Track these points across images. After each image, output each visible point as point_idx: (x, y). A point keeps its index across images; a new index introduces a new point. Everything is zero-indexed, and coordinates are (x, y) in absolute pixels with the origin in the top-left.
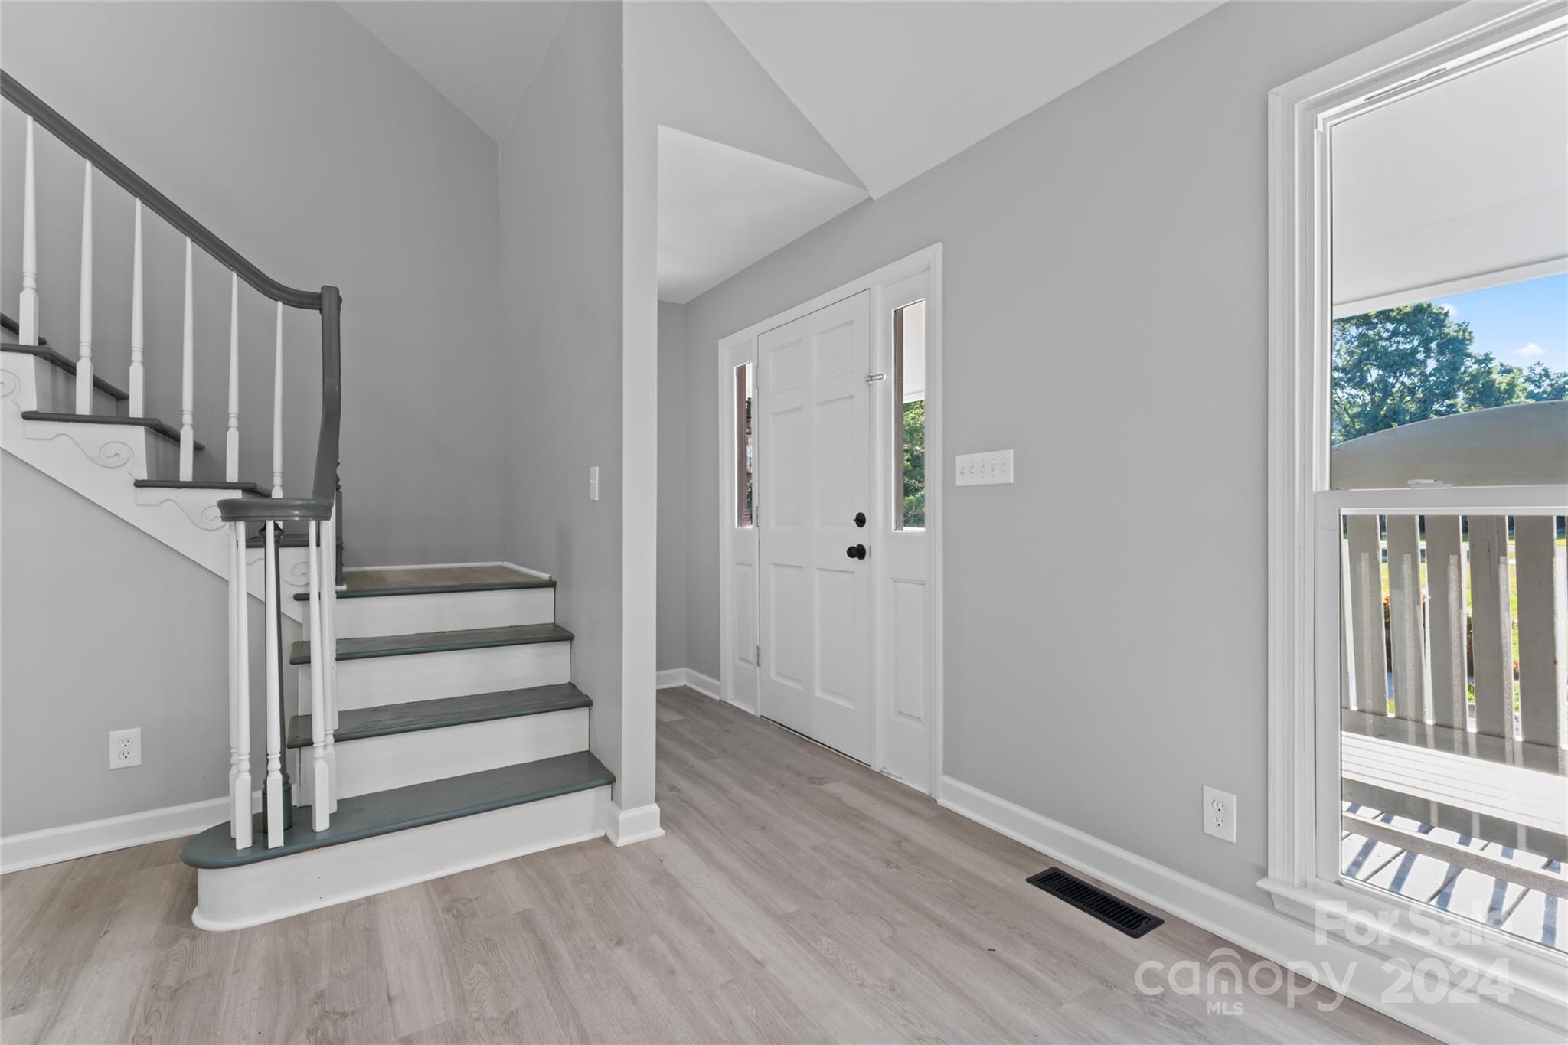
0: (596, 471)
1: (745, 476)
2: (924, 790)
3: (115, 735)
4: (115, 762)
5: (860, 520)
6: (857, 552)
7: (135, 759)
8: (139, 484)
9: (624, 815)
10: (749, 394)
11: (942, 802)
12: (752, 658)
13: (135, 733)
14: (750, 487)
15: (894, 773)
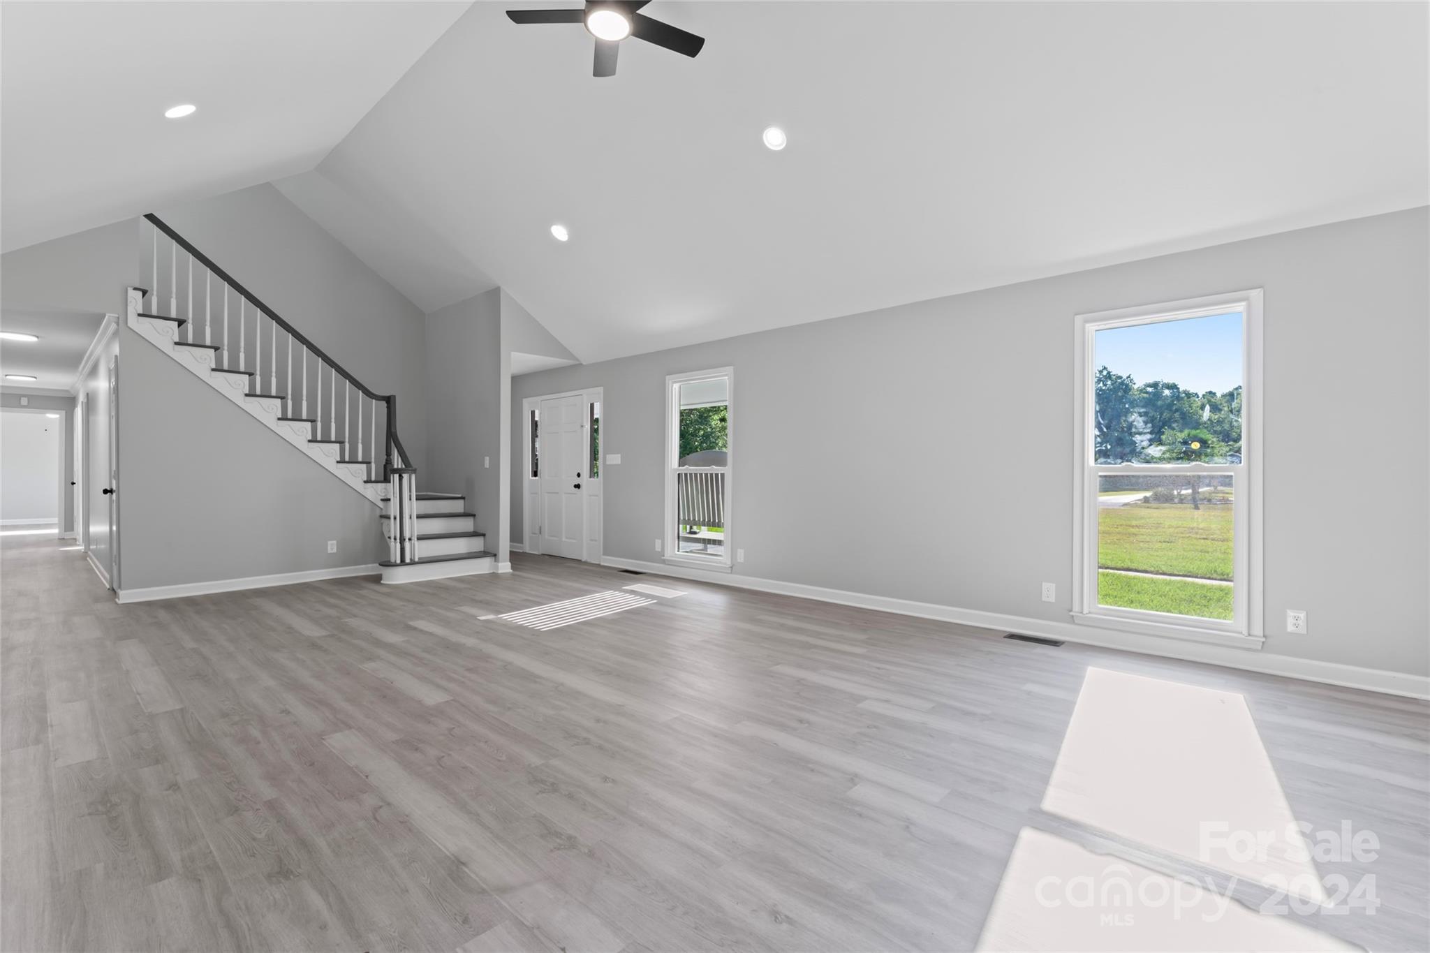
0: (487, 459)
1: (534, 455)
2: (597, 563)
3: (330, 543)
4: (330, 551)
5: (579, 475)
6: (578, 486)
7: (335, 550)
8: (338, 462)
9: (500, 564)
10: (536, 419)
11: (602, 564)
12: (537, 532)
13: (335, 542)
14: (537, 460)
15: (589, 560)
